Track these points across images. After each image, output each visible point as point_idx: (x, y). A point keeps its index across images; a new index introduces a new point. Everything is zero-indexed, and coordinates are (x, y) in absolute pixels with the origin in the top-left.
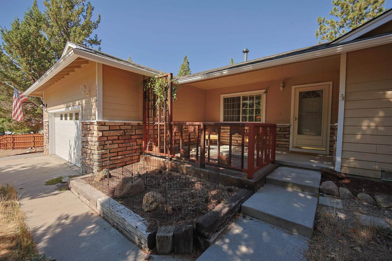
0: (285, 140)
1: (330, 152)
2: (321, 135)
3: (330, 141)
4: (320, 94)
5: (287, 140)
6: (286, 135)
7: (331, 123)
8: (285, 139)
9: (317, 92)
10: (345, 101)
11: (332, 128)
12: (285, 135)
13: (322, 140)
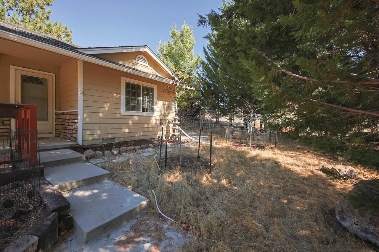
0: (4, 128)
1: (56, 134)
2: (47, 120)
3: (56, 125)
4: (43, 82)
5: (8, 127)
6: (5, 122)
7: (56, 110)
8: (4, 126)
9: (40, 80)
10: (83, 95)
11: (57, 113)
12: (3, 121)
13: (49, 124)
